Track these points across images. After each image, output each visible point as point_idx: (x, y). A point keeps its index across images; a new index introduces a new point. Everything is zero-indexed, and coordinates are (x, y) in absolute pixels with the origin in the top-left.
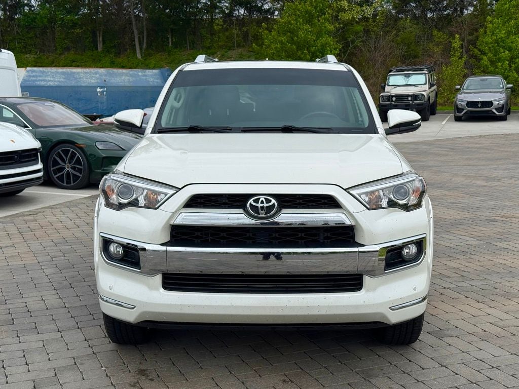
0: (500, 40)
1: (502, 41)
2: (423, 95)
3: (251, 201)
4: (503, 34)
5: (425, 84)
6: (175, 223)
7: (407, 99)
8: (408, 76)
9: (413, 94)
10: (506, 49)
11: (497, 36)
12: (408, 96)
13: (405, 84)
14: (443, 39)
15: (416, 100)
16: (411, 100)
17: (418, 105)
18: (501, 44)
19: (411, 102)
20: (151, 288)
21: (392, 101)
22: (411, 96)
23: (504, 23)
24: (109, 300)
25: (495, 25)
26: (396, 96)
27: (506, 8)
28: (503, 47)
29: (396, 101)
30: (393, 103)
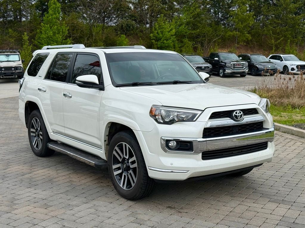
0: (50, 37)
1: (51, 37)
2: (21, 67)
3: (234, 113)
4: (51, 33)
5: (19, 60)
6: (207, 127)
7: (11, 69)
8: (8, 56)
9: (15, 67)
10: (54, 41)
11: (48, 34)
12: (12, 67)
13: (7, 60)
14: (15, 34)
15: (17, 70)
16: (14, 70)
17: (19, 73)
18: (51, 39)
19: (14, 71)
20: (197, 160)
21: (2, 71)
22: (14, 67)
23: (51, 27)
24: (174, 171)
25: (46, 28)
26: (4, 68)
27: (50, 19)
28: (52, 41)
29: (4, 70)
30: (3, 72)
